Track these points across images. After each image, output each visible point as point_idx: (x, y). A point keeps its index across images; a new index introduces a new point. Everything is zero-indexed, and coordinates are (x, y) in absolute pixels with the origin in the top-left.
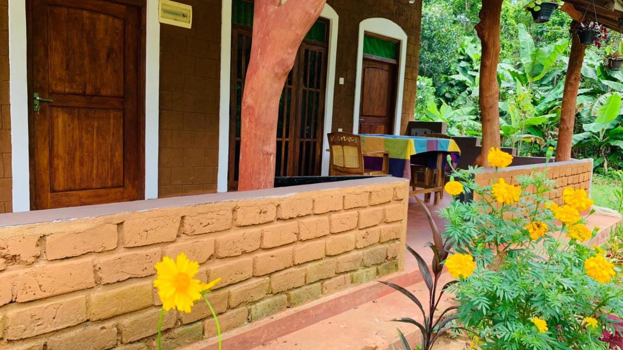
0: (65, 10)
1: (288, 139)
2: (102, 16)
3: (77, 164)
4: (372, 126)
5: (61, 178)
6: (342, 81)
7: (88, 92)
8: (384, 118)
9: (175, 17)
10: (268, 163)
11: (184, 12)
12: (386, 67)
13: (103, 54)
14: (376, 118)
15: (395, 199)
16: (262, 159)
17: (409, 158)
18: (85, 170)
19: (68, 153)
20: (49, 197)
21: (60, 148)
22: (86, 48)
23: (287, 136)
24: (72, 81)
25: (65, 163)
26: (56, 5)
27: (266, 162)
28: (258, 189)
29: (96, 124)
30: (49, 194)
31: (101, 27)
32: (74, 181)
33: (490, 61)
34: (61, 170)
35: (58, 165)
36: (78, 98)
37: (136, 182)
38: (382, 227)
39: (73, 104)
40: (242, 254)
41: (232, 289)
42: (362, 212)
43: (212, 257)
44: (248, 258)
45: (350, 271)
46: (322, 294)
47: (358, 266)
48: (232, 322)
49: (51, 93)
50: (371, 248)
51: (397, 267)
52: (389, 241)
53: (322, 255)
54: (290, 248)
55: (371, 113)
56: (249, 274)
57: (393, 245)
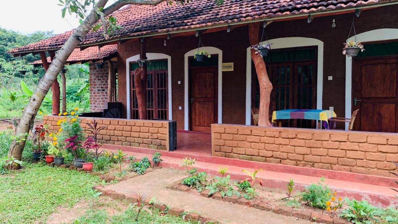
0: (198, 75)
3: (201, 118)
4: (376, 104)
6: (330, 78)
7: (204, 97)
11: (231, 65)
13: (208, 84)
14: (381, 99)
21: (197, 114)
22: (203, 84)
24: (200, 94)
25: (198, 118)
26: (197, 73)
31: (207, 76)
36: (202, 99)
38: (158, 134)
39: (200, 101)
40: (120, 130)
41: (118, 137)
42: (150, 128)
43: (115, 129)
44: (121, 132)
45: (148, 144)
46: (139, 147)
47: (150, 143)
48: (119, 144)
49: (195, 98)
50: (155, 140)
51: (166, 149)
52: (162, 139)
53: (138, 137)
54: (130, 132)
55: (373, 96)
56: (121, 135)
57: (164, 141)
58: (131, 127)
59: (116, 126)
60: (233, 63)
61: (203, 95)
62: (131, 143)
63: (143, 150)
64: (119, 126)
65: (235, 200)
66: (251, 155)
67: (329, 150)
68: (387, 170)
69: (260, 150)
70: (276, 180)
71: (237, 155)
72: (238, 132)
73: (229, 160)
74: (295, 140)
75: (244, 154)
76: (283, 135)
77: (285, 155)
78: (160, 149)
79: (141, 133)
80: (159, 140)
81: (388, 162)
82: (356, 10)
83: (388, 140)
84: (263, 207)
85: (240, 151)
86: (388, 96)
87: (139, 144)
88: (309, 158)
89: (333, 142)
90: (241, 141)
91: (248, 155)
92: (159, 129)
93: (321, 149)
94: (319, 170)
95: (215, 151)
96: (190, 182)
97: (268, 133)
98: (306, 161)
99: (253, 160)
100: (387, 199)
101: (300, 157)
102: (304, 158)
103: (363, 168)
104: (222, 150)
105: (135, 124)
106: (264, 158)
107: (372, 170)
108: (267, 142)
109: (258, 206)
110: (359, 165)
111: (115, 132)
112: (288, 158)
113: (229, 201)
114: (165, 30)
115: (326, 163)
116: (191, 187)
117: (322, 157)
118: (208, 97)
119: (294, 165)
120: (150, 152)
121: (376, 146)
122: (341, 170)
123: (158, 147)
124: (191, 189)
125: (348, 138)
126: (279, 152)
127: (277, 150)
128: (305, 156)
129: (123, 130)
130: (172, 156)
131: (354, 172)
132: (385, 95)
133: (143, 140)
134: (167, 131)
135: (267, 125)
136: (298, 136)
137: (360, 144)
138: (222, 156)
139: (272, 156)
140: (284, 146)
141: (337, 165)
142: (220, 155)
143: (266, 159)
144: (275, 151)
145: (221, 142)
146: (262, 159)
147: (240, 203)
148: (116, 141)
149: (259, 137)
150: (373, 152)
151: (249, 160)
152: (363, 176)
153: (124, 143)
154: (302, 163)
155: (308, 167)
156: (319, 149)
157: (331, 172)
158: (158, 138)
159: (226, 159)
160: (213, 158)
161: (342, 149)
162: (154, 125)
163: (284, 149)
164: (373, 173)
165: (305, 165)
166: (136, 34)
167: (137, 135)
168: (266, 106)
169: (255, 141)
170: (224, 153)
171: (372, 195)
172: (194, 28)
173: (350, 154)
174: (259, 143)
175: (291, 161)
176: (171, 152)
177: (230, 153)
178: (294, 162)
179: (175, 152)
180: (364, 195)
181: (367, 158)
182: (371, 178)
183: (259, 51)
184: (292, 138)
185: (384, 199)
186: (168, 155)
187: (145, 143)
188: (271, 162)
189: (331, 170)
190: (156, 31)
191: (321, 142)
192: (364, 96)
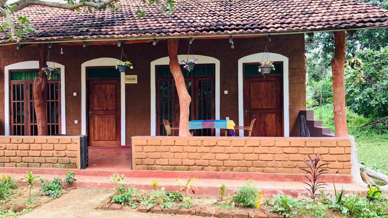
0: (97, 86)
2: (108, 85)
4: (262, 114)
5: (96, 137)
6: (226, 92)
7: (104, 109)
8: (275, 110)
9: (130, 80)
11: (134, 78)
12: (273, 79)
13: (109, 96)
14: (265, 110)
18: (103, 134)
19: (98, 129)
21: (96, 128)
22: (104, 96)
24: (99, 106)
25: (98, 132)
26: (96, 85)
29: (107, 119)
31: (108, 88)
34: (96, 134)
35: (96, 132)
36: (102, 111)
38: (66, 151)
39: (100, 113)
40: (13, 150)
41: (11, 157)
42: (55, 145)
43: (5, 149)
44: (15, 151)
45: (52, 163)
46: (40, 167)
47: (56, 162)
48: (11, 165)
49: (94, 110)
50: (62, 158)
51: (76, 167)
52: (71, 157)
53: (39, 155)
54: (27, 151)
55: (260, 107)
56: (15, 155)
57: (74, 159)
58: (29, 144)
59: (7, 145)
60: (136, 76)
61: (103, 107)
62: (29, 163)
63: (46, 171)
64: (11, 145)
65: (176, 211)
66: (174, 165)
67: (245, 154)
68: (291, 168)
69: (183, 160)
70: (203, 187)
71: (160, 166)
72: (161, 143)
73: (151, 172)
74: (215, 147)
75: (167, 165)
76: (205, 143)
77: (206, 162)
78: (68, 168)
79: (42, 152)
80: (68, 158)
81: (291, 161)
82: (268, 35)
83: (290, 143)
84: (205, 214)
85: (164, 162)
86: (270, 108)
87: (41, 163)
88: (228, 163)
89: (249, 147)
90: (164, 152)
91: (171, 165)
92: (68, 145)
93: (239, 154)
94: (238, 174)
95: (137, 165)
96: (121, 199)
97: (191, 143)
98: (225, 166)
99: (177, 170)
100: (296, 192)
101: (220, 163)
102: (223, 163)
103: (273, 169)
104: (143, 163)
105: (35, 141)
106: (187, 167)
107: (279, 169)
108: (190, 151)
109: (200, 213)
110: (270, 166)
111: (6, 151)
112: (209, 164)
113: (170, 213)
114: (82, 37)
115: (243, 167)
116: (123, 204)
117: (239, 161)
118: (109, 109)
119: (215, 171)
120: (55, 173)
121: (282, 148)
122: (256, 172)
123: (65, 166)
124: (123, 207)
125: (260, 143)
126: (201, 160)
127: (200, 158)
128: (225, 161)
129: (18, 149)
130: (84, 174)
131: (266, 172)
132: (268, 107)
133: (45, 159)
134: (78, 147)
135: (188, 135)
136: (219, 144)
137: (270, 148)
138: (144, 169)
139: (195, 164)
140: (205, 154)
141: (252, 168)
142: (142, 168)
143: (189, 167)
144: (198, 159)
145: (143, 155)
146: (185, 168)
147: (182, 213)
148: (7, 162)
149: (182, 147)
150: (280, 154)
151: (172, 170)
152: (273, 175)
153: (18, 164)
154: (222, 168)
155: (228, 172)
156: (236, 154)
157: (248, 174)
158: (66, 156)
159: (148, 172)
160: (135, 172)
161: (256, 153)
162: (61, 141)
163: (207, 156)
164: (281, 171)
165: (225, 170)
166: (43, 39)
167: (37, 153)
168: (187, 117)
169: (178, 151)
170: (147, 166)
171: (285, 190)
172: (117, 38)
173: (262, 157)
174: (182, 152)
175: (212, 167)
176: (83, 170)
177: (153, 165)
178: (215, 168)
179: (87, 170)
180: (279, 191)
181: (276, 160)
182: (279, 176)
183: (187, 65)
184: (213, 146)
185: (294, 192)
186: (79, 174)
187: (48, 163)
188: (194, 170)
189: (247, 173)
190: (70, 38)
191: (238, 147)
192: (253, 108)
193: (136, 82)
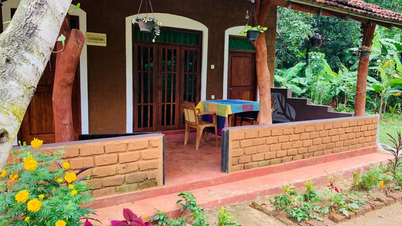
1: (174, 103)
3: (44, 121)
4: (240, 92)
5: (35, 129)
6: (213, 67)
7: (48, 84)
8: (250, 87)
9: (96, 41)
10: (65, 129)
11: (102, 38)
12: (250, 55)
14: (242, 88)
15: (152, 146)
16: (61, 127)
17: (227, 116)
18: (48, 124)
19: (38, 115)
20: (29, 138)
23: (174, 101)
25: (37, 120)
27: (64, 129)
28: (62, 142)
30: (29, 136)
32: (42, 129)
33: (260, 59)
34: (35, 124)
35: (33, 121)
37: (78, 129)
38: (140, 162)
42: (120, 155)
45: (114, 186)
47: (120, 182)
50: (132, 174)
51: (156, 184)
52: (148, 169)
55: (239, 84)
57: (152, 172)
60: (105, 35)
66: (269, 159)
67: (323, 138)
68: (348, 145)
69: (277, 151)
71: (257, 163)
72: (258, 135)
75: (263, 160)
76: (297, 130)
77: (296, 151)
78: (144, 188)
80: (142, 172)
81: (348, 139)
85: (259, 157)
87: (92, 191)
88: (311, 149)
89: (326, 131)
90: (261, 145)
91: (266, 160)
92: (143, 151)
95: (233, 165)
99: (271, 165)
102: (308, 150)
104: (240, 162)
108: (284, 141)
110: (336, 147)
112: (298, 153)
115: (320, 150)
117: (319, 145)
119: (302, 159)
121: (345, 129)
122: (328, 154)
123: (138, 185)
125: (333, 125)
127: (291, 147)
128: (309, 147)
131: (334, 152)
132: (245, 84)
133: (102, 181)
134: (159, 152)
136: (306, 130)
138: (240, 170)
139: (287, 155)
141: (326, 150)
142: (239, 168)
143: (282, 159)
144: (289, 149)
145: (240, 152)
146: (279, 160)
149: (277, 137)
150: (343, 134)
151: (268, 165)
152: (339, 154)
155: (311, 158)
156: (317, 139)
158: (139, 170)
161: (329, 136)
162: (131, 147)
163: (296, 144)
164: (343, 150)
165: (309, 156)
169: (273, 142)
170: (243, 165)
171: (364, 167)
173: (333, 138)
174: (277, 143)
177: (250, 162)
178: (302, 155)
181: (340, 140)
184: (302, 133)
187: (107, 187)
188: (286, 161)
189: (324, 156)
191: (319, 132)
192: (233, 85)
193: (105, 45)
